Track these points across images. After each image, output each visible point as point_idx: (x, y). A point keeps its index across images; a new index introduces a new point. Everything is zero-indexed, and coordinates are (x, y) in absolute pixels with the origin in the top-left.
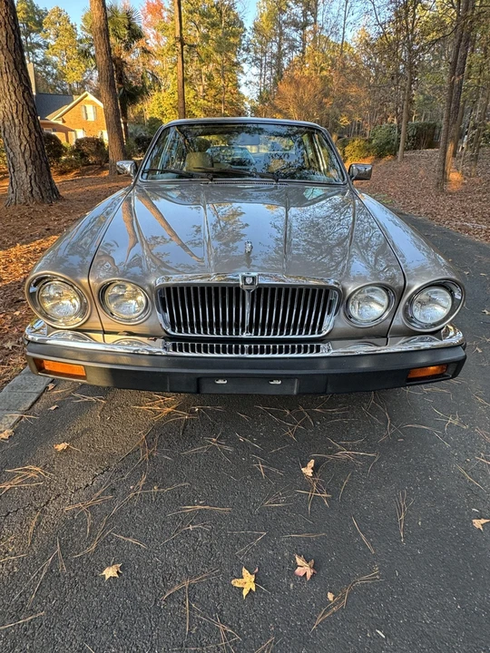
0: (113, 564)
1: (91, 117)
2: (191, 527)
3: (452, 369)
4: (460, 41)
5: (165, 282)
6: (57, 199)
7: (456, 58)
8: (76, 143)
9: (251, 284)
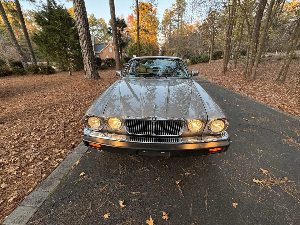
0: (108, 213)
1: (111, 51)
2: (134, 200)
3: (224, 148)
4: (230, 25)
5: (127, 119)
6: (99, 79)
7: (229, 31)
8: (106, 60)
9: (155, 120)
